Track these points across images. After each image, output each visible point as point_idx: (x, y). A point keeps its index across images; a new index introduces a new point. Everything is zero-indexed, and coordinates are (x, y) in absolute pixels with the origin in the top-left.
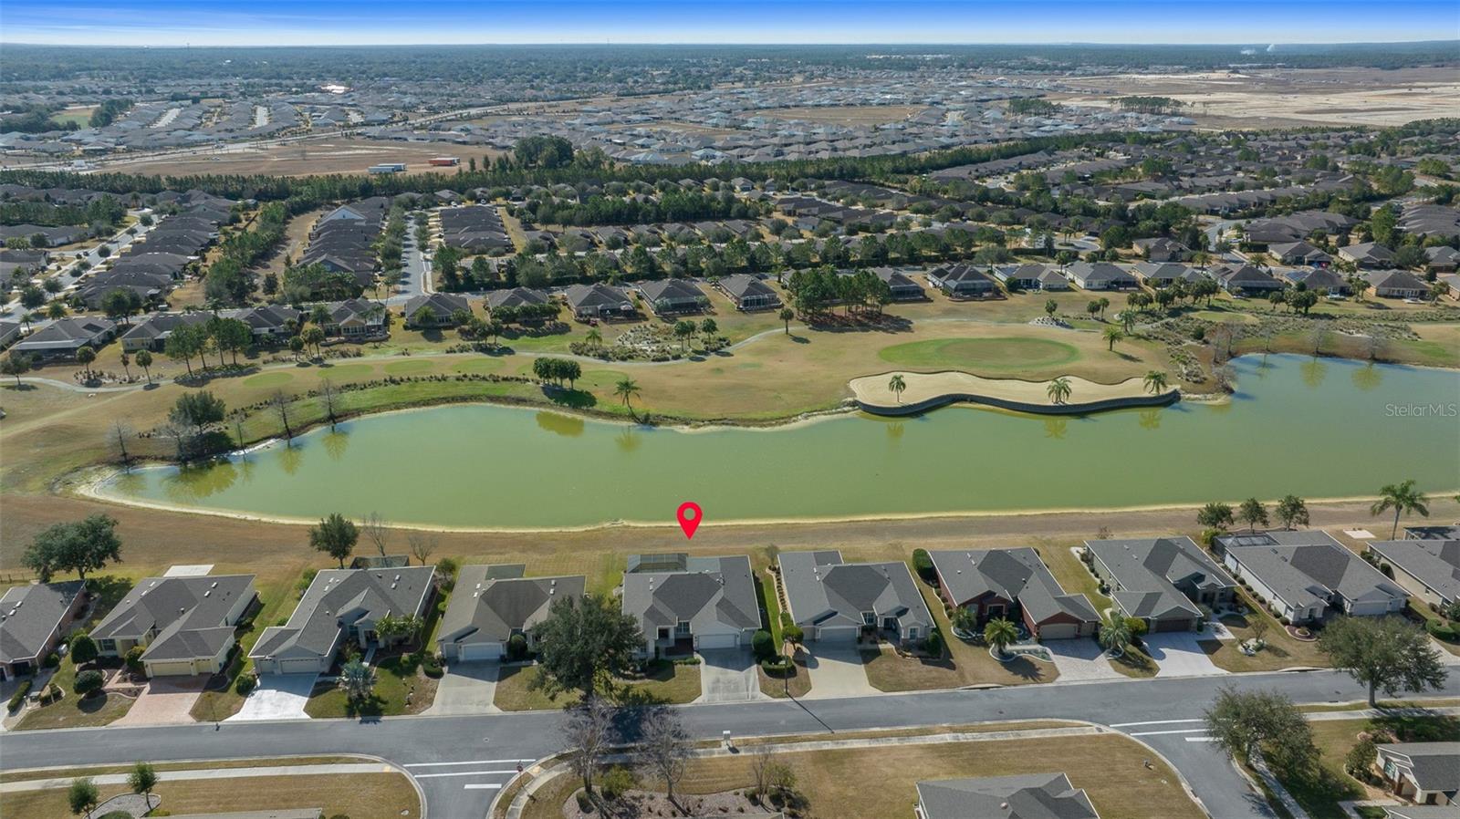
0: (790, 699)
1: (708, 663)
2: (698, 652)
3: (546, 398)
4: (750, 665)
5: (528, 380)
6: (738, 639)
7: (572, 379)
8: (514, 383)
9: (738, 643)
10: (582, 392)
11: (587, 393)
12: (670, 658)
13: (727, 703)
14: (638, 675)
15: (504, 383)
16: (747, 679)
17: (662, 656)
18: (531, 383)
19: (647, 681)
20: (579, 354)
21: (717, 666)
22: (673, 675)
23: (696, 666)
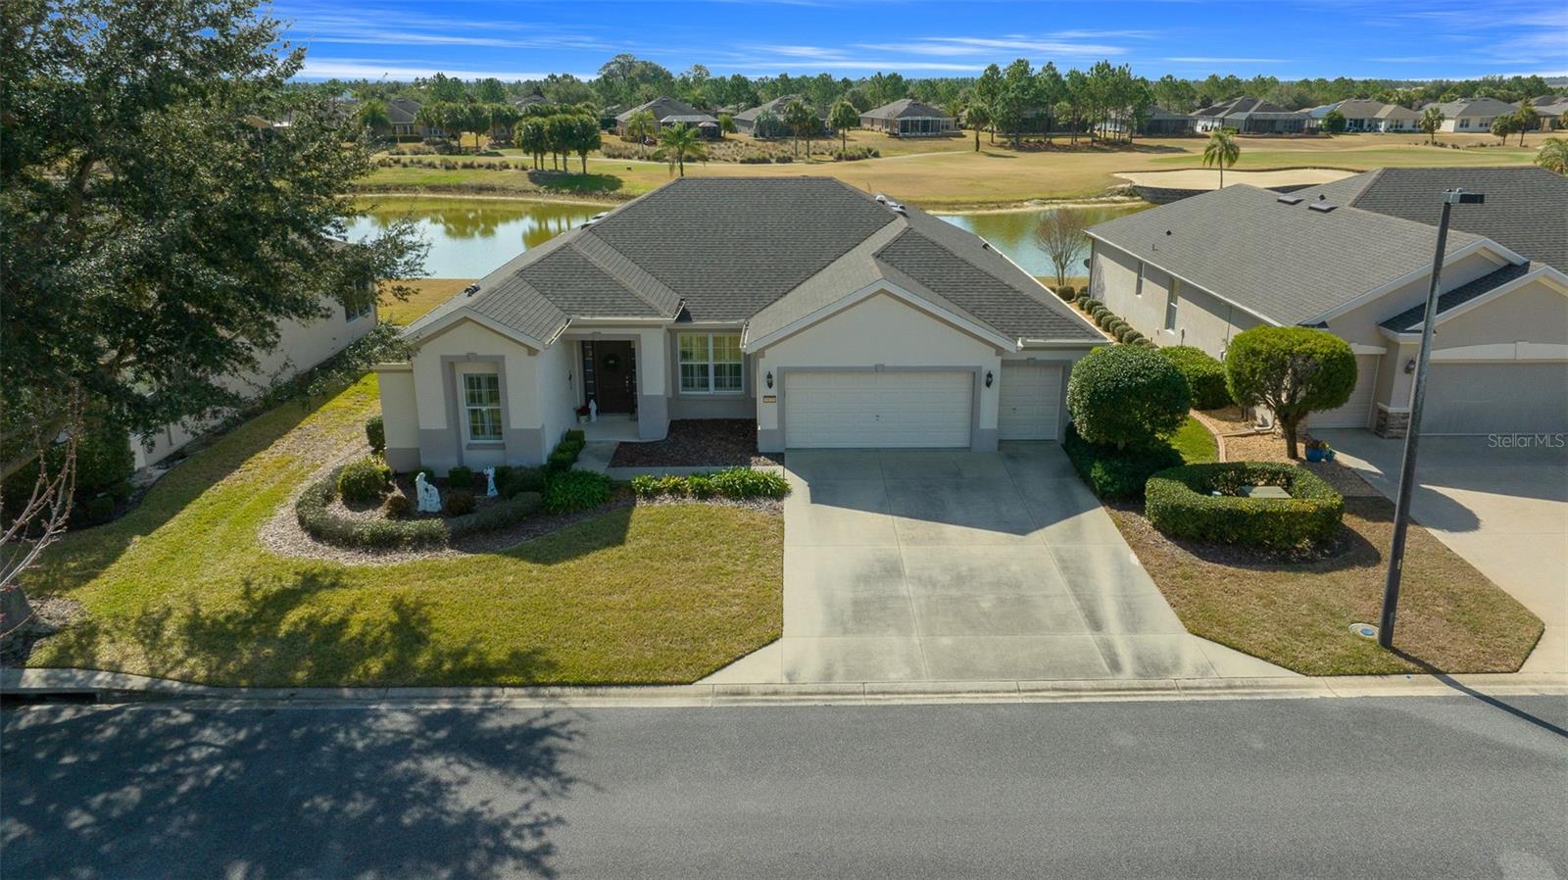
0: (1431, 688)
1: (821, 494)
2: (778, 458)
3: (535, 186)
4: (1071, 510)
5: (507, 167)
6: (989, 398)
7: (583, 154)
8: (482, 170)
9: (989, 420)
10: (601, 175)
11: (608, 176)
12: (620, 474)
13: (969, 693)
14: (411, 526)
15: (466, 171)
16: (1076, 573)
17: (589, 464)
18: (512, 170)
19: (449, 557)
20: (615, 157)
21: (881, 508)
22: (616, 536)
23: (761, 509)
